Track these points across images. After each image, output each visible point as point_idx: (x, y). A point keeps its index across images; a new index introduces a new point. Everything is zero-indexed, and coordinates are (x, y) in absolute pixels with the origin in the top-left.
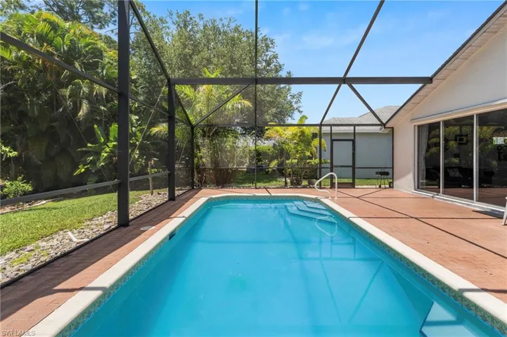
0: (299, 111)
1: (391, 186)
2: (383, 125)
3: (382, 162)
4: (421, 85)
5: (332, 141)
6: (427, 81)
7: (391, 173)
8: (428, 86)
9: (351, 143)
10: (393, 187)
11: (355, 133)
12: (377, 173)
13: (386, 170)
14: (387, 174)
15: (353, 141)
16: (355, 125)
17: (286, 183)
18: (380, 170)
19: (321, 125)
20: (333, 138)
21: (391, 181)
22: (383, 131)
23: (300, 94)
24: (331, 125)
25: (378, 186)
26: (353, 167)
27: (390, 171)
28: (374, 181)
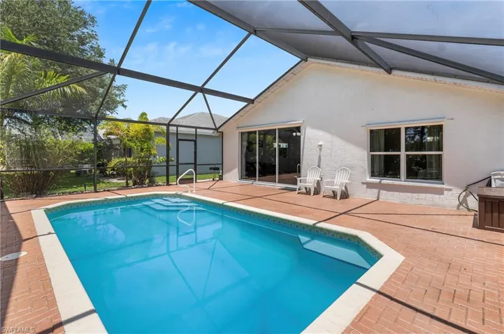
0: (123, 105)
1: (221, 178)
2: (216, 129)
3: (214, 160)
4: (246, 104)
5: (178, 140)
6: (251, 101)
7: (221, 168)
8: (251, 105)
9: (193, 142)
10: (222, 179)
11: (196, 134)
12: (211, 169)
13: (217, 166)
14: (218, 169)
15: (195, 141)
16: (196, 128)
17: (127, 184)
18: (213, 166)
19: (168, 125)
20: (179, 138)
21: (221, 174)
22: (216, 134)
23: (124, 87)
24: (177, 126)
25: (212, 180)
26: (195, 164)
27: (220, 166)
28: (209, 175)
